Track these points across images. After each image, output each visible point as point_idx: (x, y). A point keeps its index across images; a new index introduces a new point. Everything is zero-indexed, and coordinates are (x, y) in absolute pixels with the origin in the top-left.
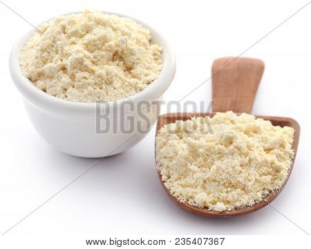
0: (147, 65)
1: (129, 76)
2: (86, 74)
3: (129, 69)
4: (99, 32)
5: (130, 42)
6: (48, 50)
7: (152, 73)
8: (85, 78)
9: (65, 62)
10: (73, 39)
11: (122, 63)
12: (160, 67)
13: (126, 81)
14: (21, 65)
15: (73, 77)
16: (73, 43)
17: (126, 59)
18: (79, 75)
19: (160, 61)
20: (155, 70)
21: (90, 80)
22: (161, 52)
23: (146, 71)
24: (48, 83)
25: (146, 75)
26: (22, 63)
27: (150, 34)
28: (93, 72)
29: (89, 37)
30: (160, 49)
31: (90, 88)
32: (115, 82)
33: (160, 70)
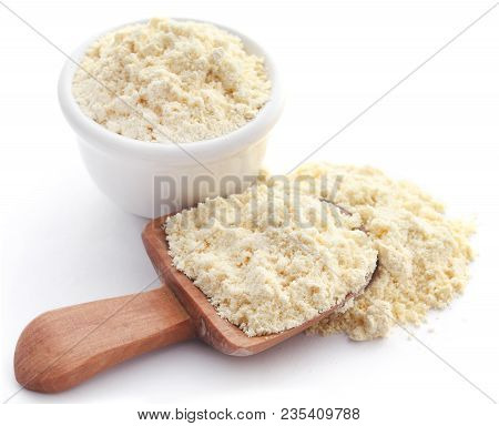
0: (253, 84)
1: (232, 101)
2: (177, 105)
3: (230, 92)
5: (226, 54)
6: (115, 78)
7: (261, 94)
8: (175, 110)
9: (143, 91)
10: (149, 58)
11: (220, 83)
12: (268, 84)
13: (229, 108)
15: (158, 110)
16: (149, 64)
17: (225, 79)
18: (168, 107)
19: (265, 77)
20: (263, 88)
22: (263, 65)
23: (253, 92)
25: (254, 97)
26: (79, 99)
27: (242, 42)
28: (184, 101)
29: (168, 53)
30: (261, 60)
31: (185, 122)
32: (217, 111)
33: (270, 89)
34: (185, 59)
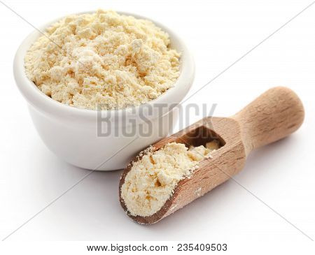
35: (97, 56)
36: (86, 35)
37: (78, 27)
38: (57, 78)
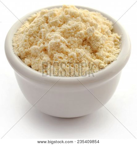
0: (109, 49)
1: (95, 57)
3: (94, 52)
4: (72, 23)
5: (96, 31)
6: (35, 35)
7: (112, 55)
8: (61, 58)
9: (46, 45)
10: (53, 27)
11: (89, 47)
12: (118, 51)
13: (92, 61)
14: (13, 46)
15: (51, 57)
16: (53, 31)
18: (57, 55)
19: (118, 46)
20: (114, 52)
21: (65, 60)
22: (120, 39)
23: (107, 54)
24: (33, 61)
25: (108, 57)
27: (113, 25)
28: (67, 53)
29: (65, 26)
30: (119, 37)
33: (118, 54)
34: (72, 31)
35: (63, 38)
36: (55, 24)
37: (49, 18)
38: (35, 54)
